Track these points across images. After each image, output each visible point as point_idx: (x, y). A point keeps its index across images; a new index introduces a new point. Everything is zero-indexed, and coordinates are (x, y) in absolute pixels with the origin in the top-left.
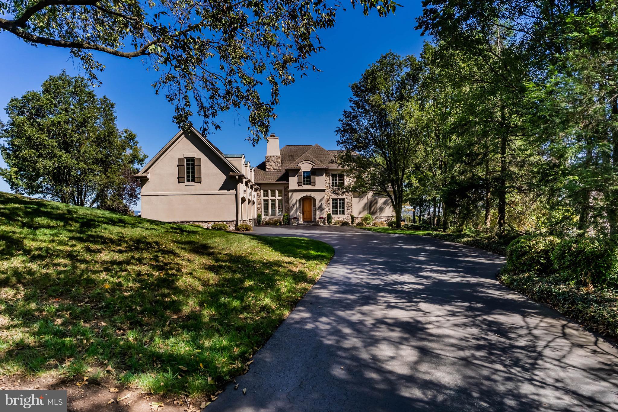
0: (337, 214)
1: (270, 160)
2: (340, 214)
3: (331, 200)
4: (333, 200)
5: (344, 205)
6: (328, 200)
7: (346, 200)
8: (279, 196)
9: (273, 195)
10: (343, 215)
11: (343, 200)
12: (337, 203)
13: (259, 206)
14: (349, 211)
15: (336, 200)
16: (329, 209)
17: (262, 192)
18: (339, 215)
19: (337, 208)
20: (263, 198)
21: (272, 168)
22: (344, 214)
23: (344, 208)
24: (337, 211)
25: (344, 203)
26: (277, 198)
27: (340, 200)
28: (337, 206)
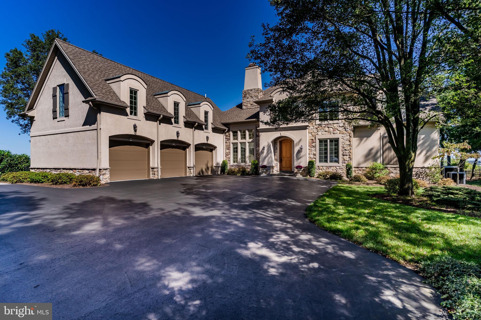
0: (326, 161)
1: (248, 96)
2: (331, 161)
3: (318, 141)
4: (321, 141)
5: (337, 149)
6: (313, 141)
7: (341, 141)
8: (250, 138)
9: (244, 137)
10: (336, 164)
11: (336, 141)
12: (326, 145)
13: (227, 151)
14: (347, 158)
15: (326, 141)
16: (314, 155)
17: (231, 133)
18: (329, 164)
19: (326, 153)
20: (232, 140)
21: (249, 105)
22: (337, 162)
23: (337, 153)
24: (326, 157)
25: (337, 145)
26: (248, 140)
27: (331, 141)
28: (326, 149)
